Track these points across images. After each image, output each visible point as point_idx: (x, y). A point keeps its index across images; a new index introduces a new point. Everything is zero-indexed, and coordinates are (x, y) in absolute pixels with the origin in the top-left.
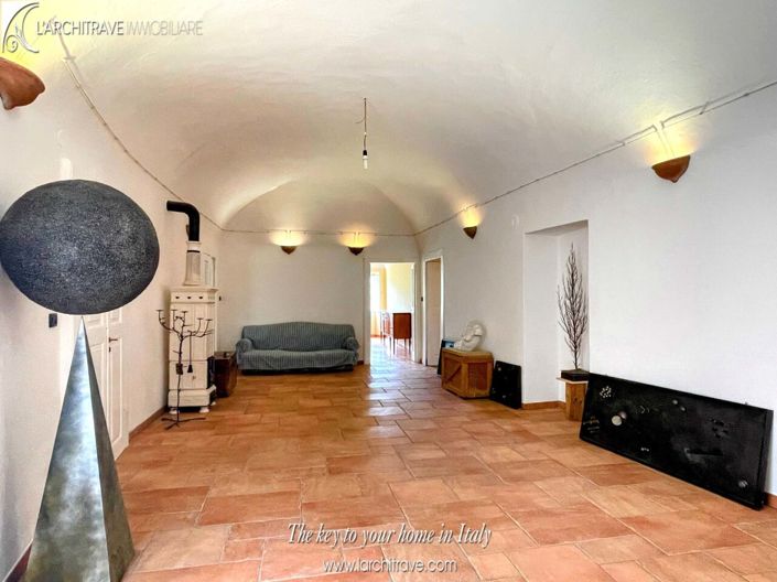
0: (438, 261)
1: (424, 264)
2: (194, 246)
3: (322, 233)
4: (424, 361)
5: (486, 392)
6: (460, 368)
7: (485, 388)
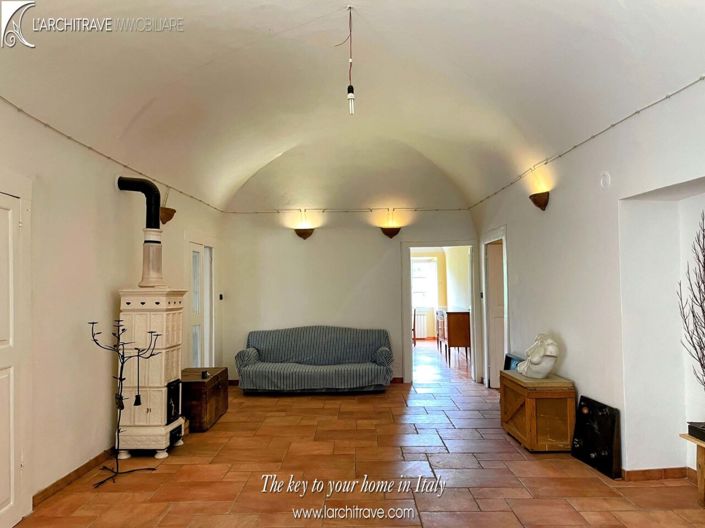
0: (500, 243)
1: (483, 247)
2: (153, 235)
3: (346, 211)
4: (486, 381)
5: (565, 444)
6: (523, 405)
7: (566, 439)
